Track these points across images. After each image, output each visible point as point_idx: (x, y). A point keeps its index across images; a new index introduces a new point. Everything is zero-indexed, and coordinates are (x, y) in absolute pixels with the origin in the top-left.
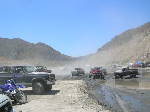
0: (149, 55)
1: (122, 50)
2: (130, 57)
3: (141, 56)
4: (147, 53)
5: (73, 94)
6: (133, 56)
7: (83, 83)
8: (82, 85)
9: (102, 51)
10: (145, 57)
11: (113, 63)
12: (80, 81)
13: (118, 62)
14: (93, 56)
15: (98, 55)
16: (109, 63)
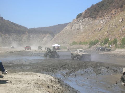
1: (123, 20)
7: (52, 81)
8: (50, 84)
9: (84, 19)
11: (105, 43)
12: (44, 75)
13: (115, 42)
14: (68, 28)
15: (76, 27)
16: (98, 41)
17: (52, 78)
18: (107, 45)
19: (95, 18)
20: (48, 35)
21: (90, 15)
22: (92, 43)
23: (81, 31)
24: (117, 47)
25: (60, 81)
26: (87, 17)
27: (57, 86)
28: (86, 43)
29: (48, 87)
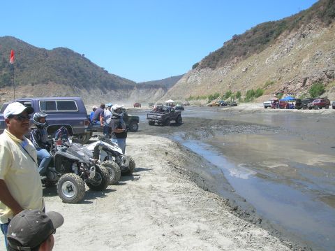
0: (308, 81)
1: (246, 69)
2: (264, 84)
3: (289, 84)
4: (304, 77)
5: (152, 178)
6: (272, 83)
7: (170, 145)
8: (168, 149)
9: (202, 70)
10: (299, 85)
11: (227, 98)
13: (239, 95)
14: (182, 81)
15: (192, 79)
16: (218, 96)
17: (170, 142)
18: (229, 99)
19: (214, 68)
20: (160, 89)
21: (208, 65)
22: (212, 98)
23: (199, 84)
24: (241, 101)
25: (179, 146)
26: (205, 67)
27: (177, 152)
28: (204, 98)
29: (167, 153)
